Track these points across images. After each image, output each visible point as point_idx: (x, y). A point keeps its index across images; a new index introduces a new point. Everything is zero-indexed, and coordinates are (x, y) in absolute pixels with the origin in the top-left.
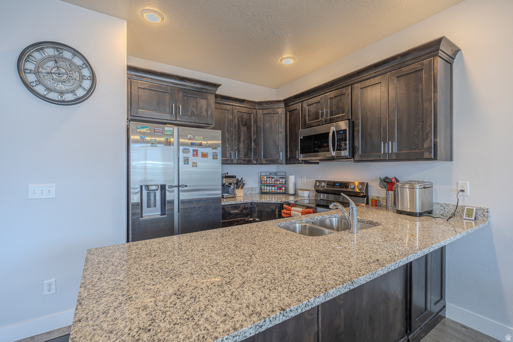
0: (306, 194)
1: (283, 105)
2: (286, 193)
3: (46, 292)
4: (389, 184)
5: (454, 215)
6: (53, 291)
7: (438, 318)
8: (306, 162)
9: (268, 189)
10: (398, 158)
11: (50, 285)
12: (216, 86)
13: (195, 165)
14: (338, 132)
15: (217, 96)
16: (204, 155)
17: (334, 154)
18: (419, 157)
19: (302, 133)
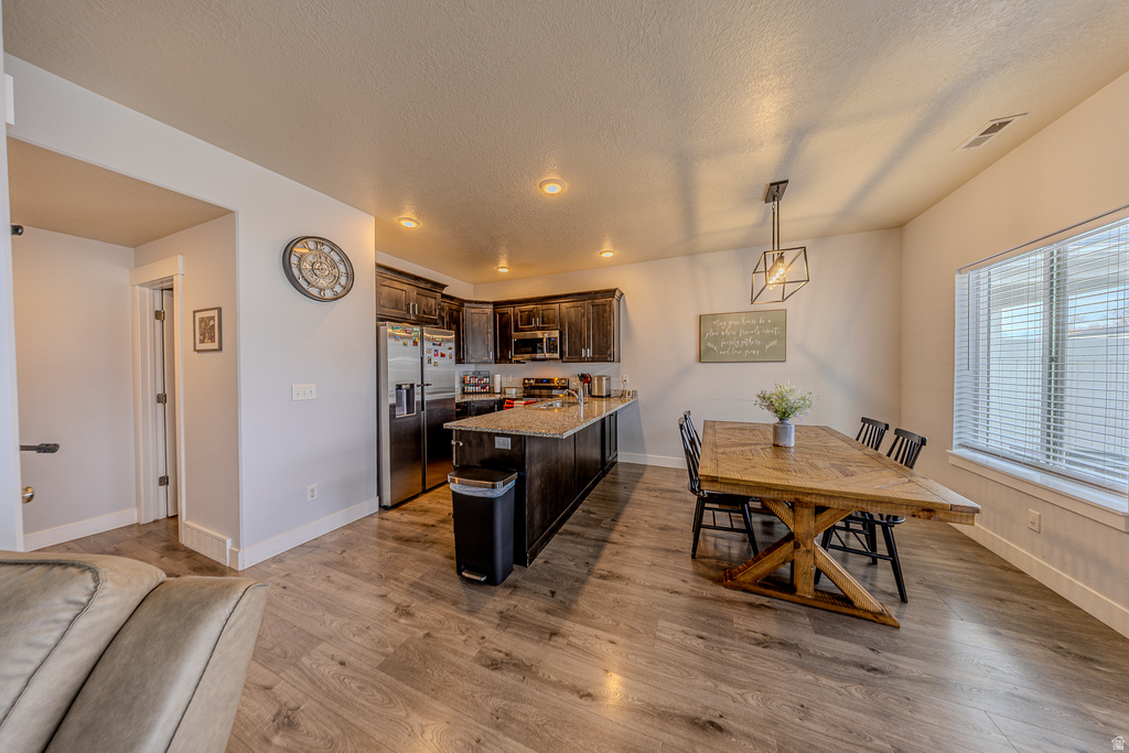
0: (514, 391)
1: (492, 306)
2: (491, 392)
3: (309, 499)
4: (584, 378)
5: (622, 396)
6: (316, 497)
7: (614, 463)
8: (518, 362)
9: (471, 389)
10: (593, 360)
11: (313, 491)
12: (443, 286)
13: (436, 364)
14: (550, 339)
15: (443, 296)
16: (443, 355)
17: (547, 355)
18: (605, 360)
19: (516, 336)
